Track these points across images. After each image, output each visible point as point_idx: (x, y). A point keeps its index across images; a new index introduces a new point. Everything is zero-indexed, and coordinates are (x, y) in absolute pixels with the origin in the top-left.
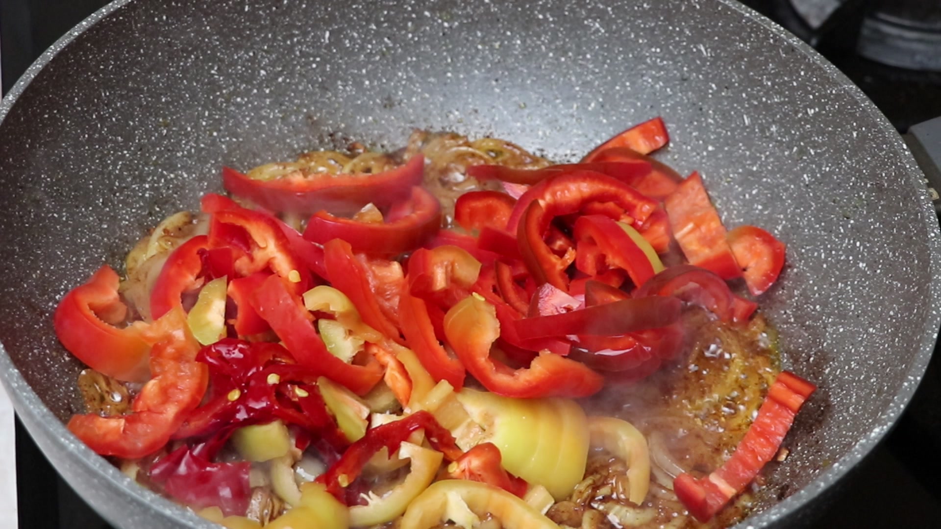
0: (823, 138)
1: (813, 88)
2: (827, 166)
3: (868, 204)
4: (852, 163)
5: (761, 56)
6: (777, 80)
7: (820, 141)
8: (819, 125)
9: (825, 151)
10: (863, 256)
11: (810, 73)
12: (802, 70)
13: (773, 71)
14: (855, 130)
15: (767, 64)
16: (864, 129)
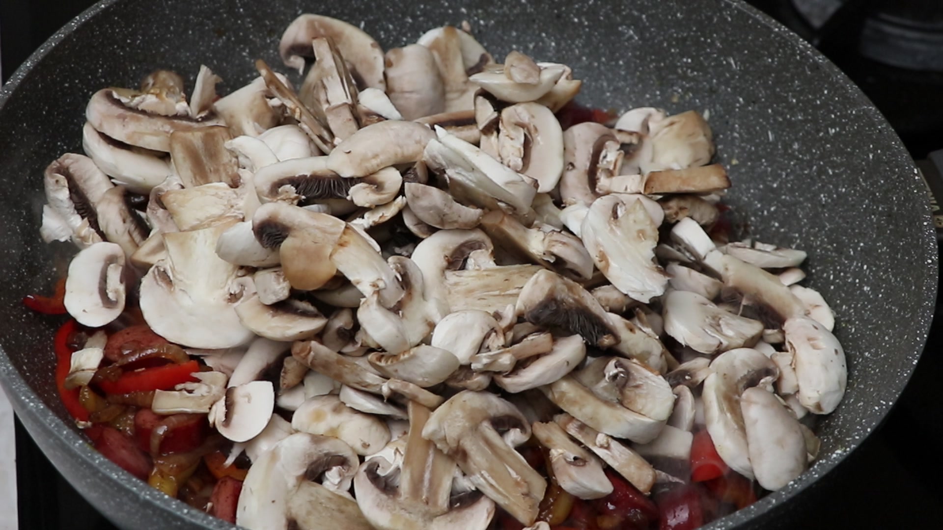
0: (842, 158)
1: (835, 108)
2: (843, 187)
3: (878, 228)
4: (867, 185)
5: (788, 71)
6: (802, 98)
7: (839, 161)
8: (839, 146)
9: (842, 172)
10: (868, 279)
11: (833, 92)
12: (826, 88)
13: (798, 89)
14: (871, 152)
15: (793, 81)
16: (879, 151)
